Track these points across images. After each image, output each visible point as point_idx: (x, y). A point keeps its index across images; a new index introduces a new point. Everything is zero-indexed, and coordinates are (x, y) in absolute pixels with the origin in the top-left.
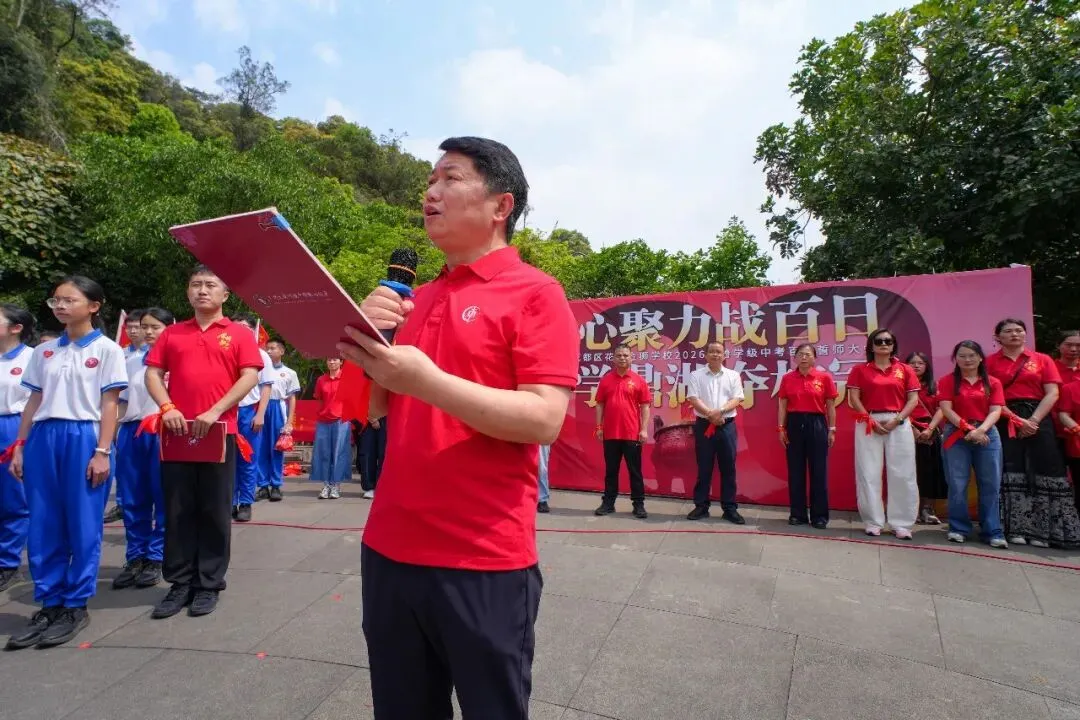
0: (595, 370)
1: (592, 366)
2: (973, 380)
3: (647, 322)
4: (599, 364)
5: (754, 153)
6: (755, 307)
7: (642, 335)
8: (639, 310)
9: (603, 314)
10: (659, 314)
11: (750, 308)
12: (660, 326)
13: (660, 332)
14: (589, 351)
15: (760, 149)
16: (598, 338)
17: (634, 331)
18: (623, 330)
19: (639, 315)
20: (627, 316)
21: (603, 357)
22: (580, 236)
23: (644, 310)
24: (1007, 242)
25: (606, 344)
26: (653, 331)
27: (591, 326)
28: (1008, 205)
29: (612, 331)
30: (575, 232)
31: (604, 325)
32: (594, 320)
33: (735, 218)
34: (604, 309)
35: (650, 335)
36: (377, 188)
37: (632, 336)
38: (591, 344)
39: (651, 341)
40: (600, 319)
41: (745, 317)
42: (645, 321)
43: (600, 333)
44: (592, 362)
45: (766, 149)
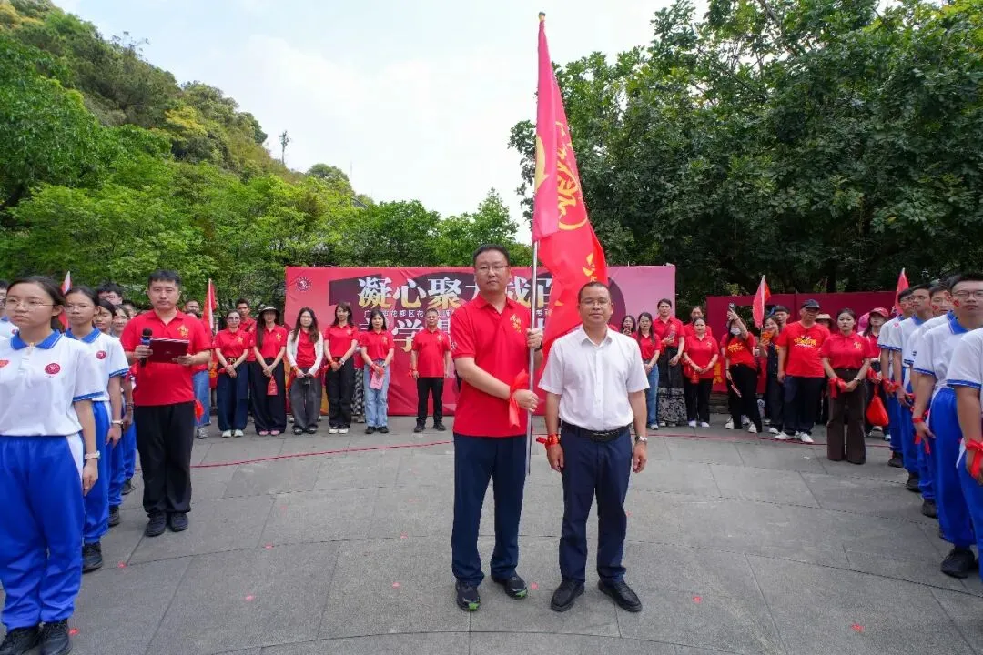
0: (409, 323)
1: (408, 321)
2: (646, 335)
3: (449, 288)
4: (413, 320)
5: (509, 141)
6: (524, 281)
7: (446, 297)
8: (443, 278)
9: (415, 280)
10: (457, 282)
11: (521, 281)
12: (459, 291)
13: (458, 296)
14: (404, 308)
15: (512, 138)
16: (411, 299)
17: (439, 294)
18: (430, 293)
19: (442, 282)
20: (434, 282)
21: (415, 313)
22: (339, 172)
23: (446, 279)
24: (666, 240)
25: (417, 304)
26: (453, 294)
27: (405, 289)
28: (666, 216)
29: (422, 293)
30: (334, 168)
31: (416, 288)
32: (408, 284)
33: (493, 190)
34: (415, 276)
35: (451, 298)
36: (112, 97)
37: (437, 298)
38: (405, 303)
39: (451, 302)
40: (413, 284)
41: (518, 287)
42: (447, 287)
43: (413, 294)
44: (407, 317)
45: (517, 138)
